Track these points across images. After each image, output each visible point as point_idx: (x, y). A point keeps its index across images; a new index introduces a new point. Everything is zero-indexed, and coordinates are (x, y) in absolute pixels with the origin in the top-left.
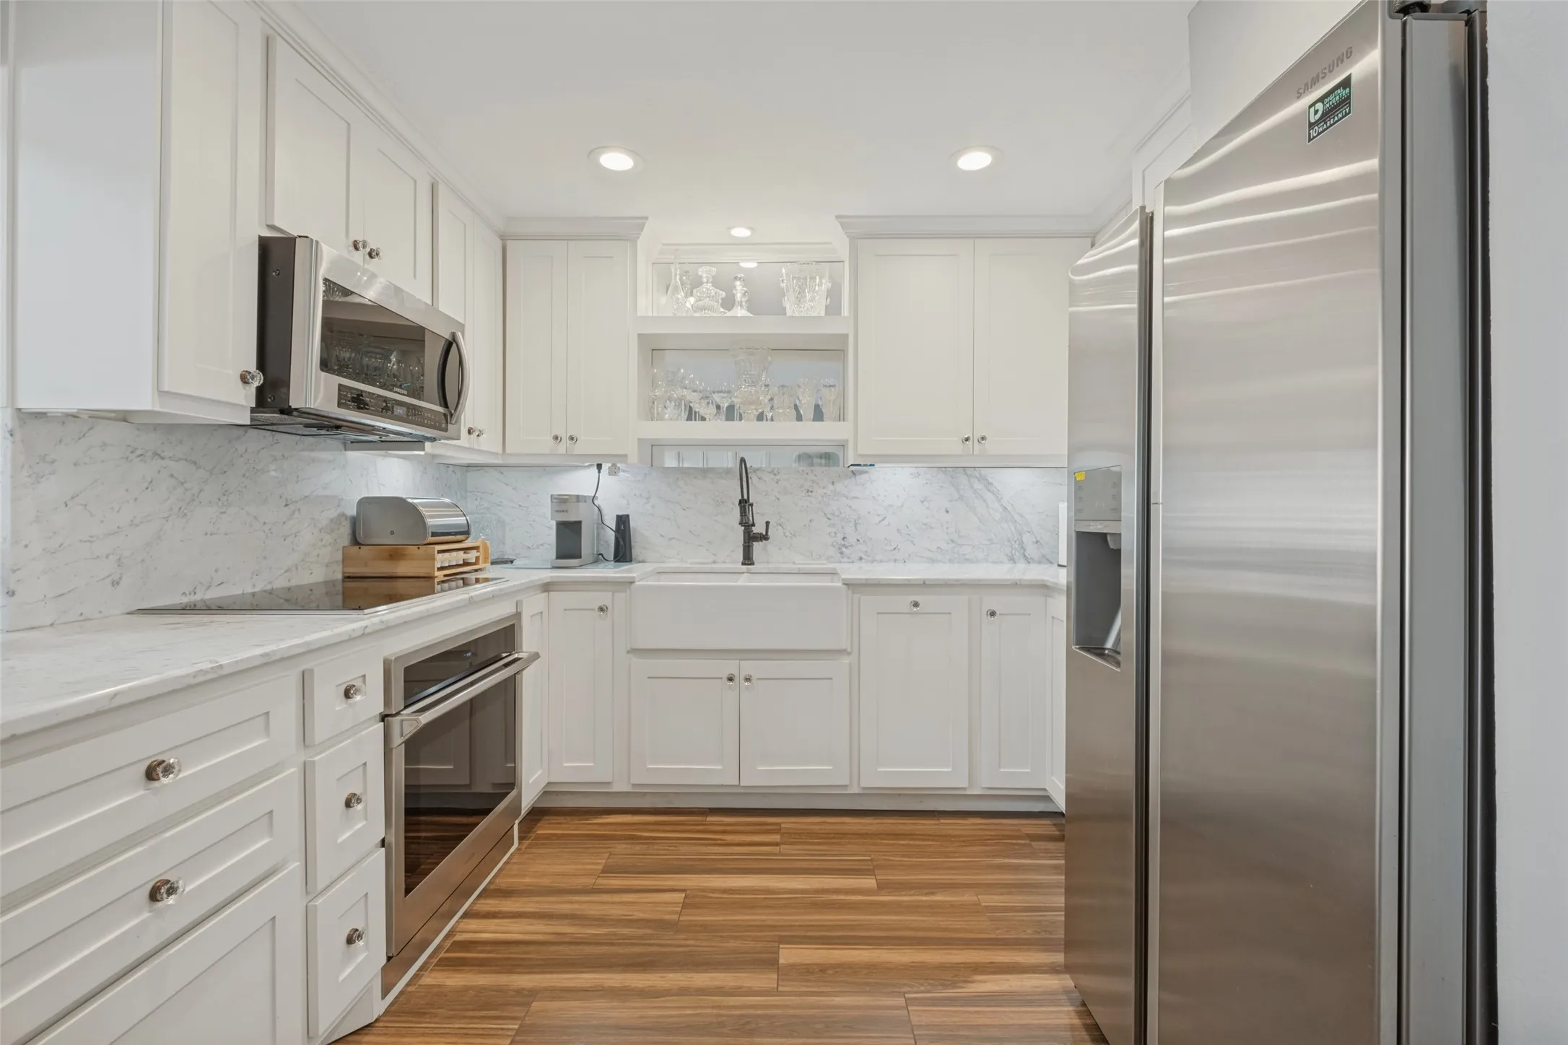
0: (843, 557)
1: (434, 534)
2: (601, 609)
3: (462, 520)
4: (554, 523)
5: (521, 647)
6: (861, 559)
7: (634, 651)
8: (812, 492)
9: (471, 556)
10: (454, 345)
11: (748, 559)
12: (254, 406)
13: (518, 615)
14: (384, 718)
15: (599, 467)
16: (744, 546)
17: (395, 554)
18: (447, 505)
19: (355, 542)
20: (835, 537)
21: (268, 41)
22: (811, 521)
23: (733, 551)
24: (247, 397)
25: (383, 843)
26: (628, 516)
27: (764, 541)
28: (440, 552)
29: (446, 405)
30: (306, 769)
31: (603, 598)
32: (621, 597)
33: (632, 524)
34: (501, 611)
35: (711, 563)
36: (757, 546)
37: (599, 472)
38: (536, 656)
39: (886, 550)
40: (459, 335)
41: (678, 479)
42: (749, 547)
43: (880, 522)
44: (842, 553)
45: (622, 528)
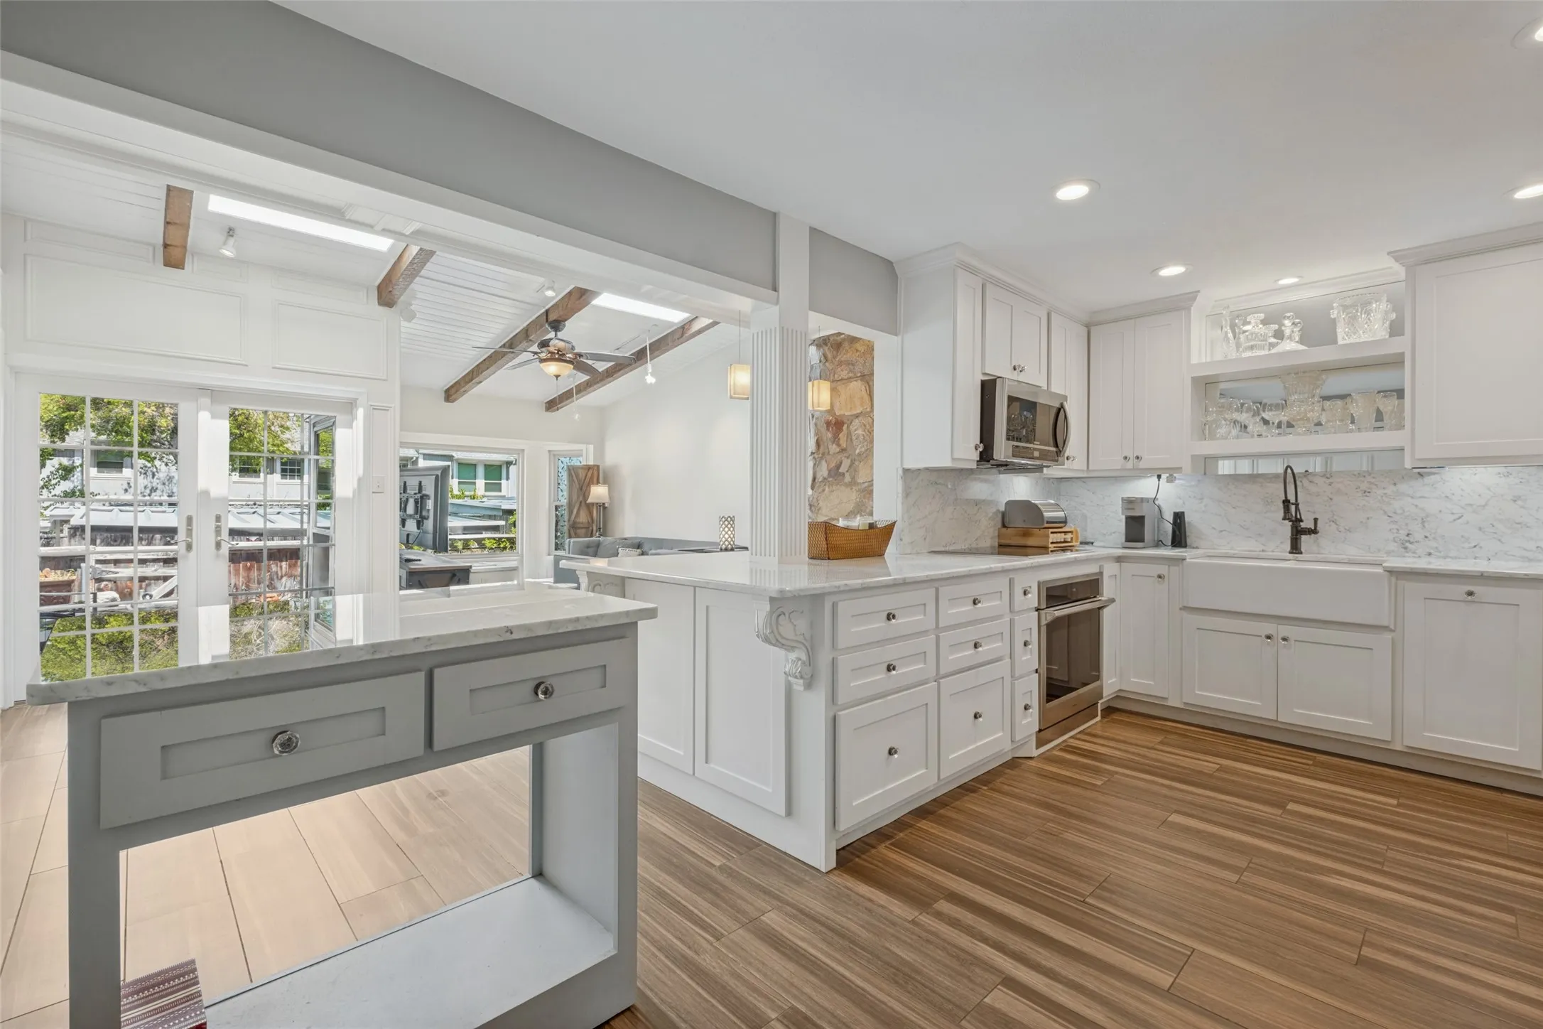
0: (1407, 552)
1: (1048, 522)
2: (1160, 577)
3: (1061, 514)
4: (1124, 517)
5: (1103, 594)
6: (1430, 554)
7: (1185, 608)
8: (1369, 492)
9: (1069, 537)
10: (1062, 410)
11: (1295, 548)
12: (978, 459)
13: (1101, 573)
14: (1038, 610)
15: (1159, 477)
16: (1292, 539)
17: (1026, 533)
18: (1051, 504)
19: (1004, 526)
20: (1397, 533)
21: (983, 286)
22: (1368, 518)
23: (1282, 543)
24: (976, 456)
25: (1037, 671)
26: (1183, 513)
27: (1313, 535)
28: (1052, 533)
29: (1056, 446)
30: (1012, 622)
31: (1162, 569)
32: (1174, 569)
33: (1187, 519)
34: (1091, 569)
35: (1260, 551)
36: (1304, 538)
37: (1159, 480)
38: (1113, 601)
39: (1463, 548)
40: (1065, 403)
41: (1228, 484)
42: (1296, 539)
43: (1455, 520)
44: (1406, 548)
45: (1178, 521)
